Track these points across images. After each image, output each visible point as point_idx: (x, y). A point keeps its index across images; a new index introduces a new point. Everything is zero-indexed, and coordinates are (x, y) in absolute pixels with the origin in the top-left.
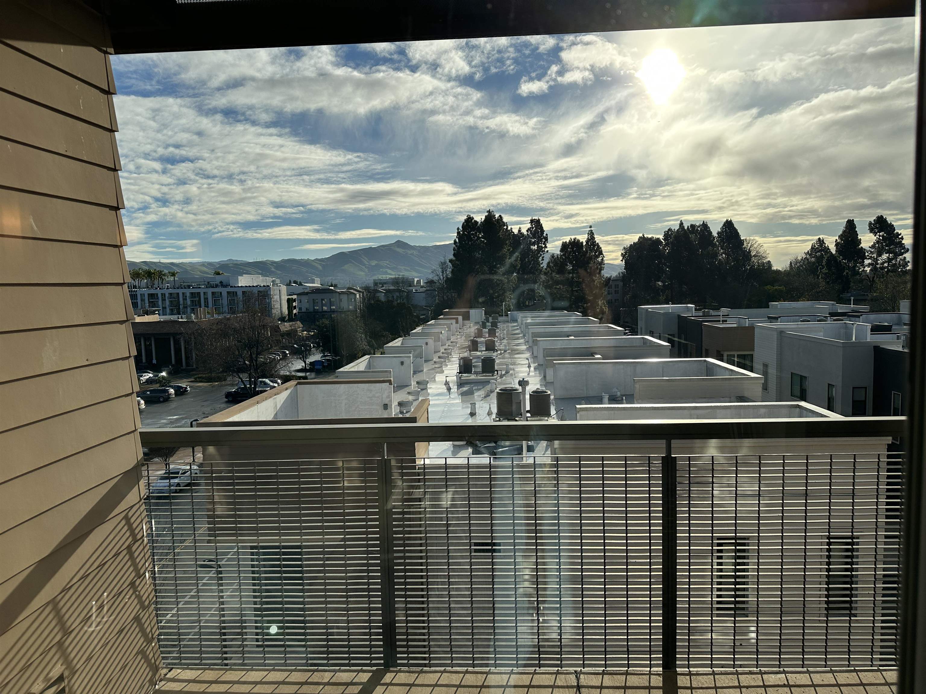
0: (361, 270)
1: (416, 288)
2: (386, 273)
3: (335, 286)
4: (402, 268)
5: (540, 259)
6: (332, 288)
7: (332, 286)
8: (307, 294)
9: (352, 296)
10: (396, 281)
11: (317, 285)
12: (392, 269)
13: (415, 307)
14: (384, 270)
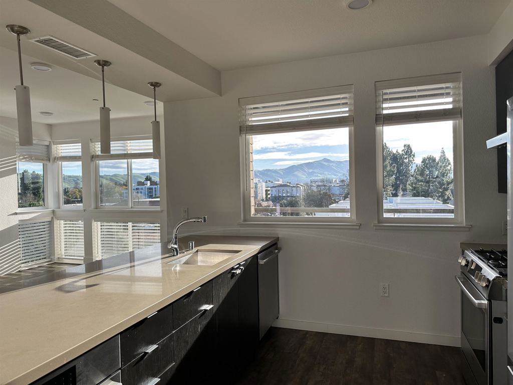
0: (304, 175)
1: (335, 184)
2: (317, 176)
3: (290, 183)
4: (326, 173)
5: (410, 167)
6: (288, 184)
7: (288, 183)
8: (275, 187)
9: (299, 188)
10: (322, 181)
11: (280, 182)
12: (321, 174)
13: (333, 195)
14: (316, 174)
